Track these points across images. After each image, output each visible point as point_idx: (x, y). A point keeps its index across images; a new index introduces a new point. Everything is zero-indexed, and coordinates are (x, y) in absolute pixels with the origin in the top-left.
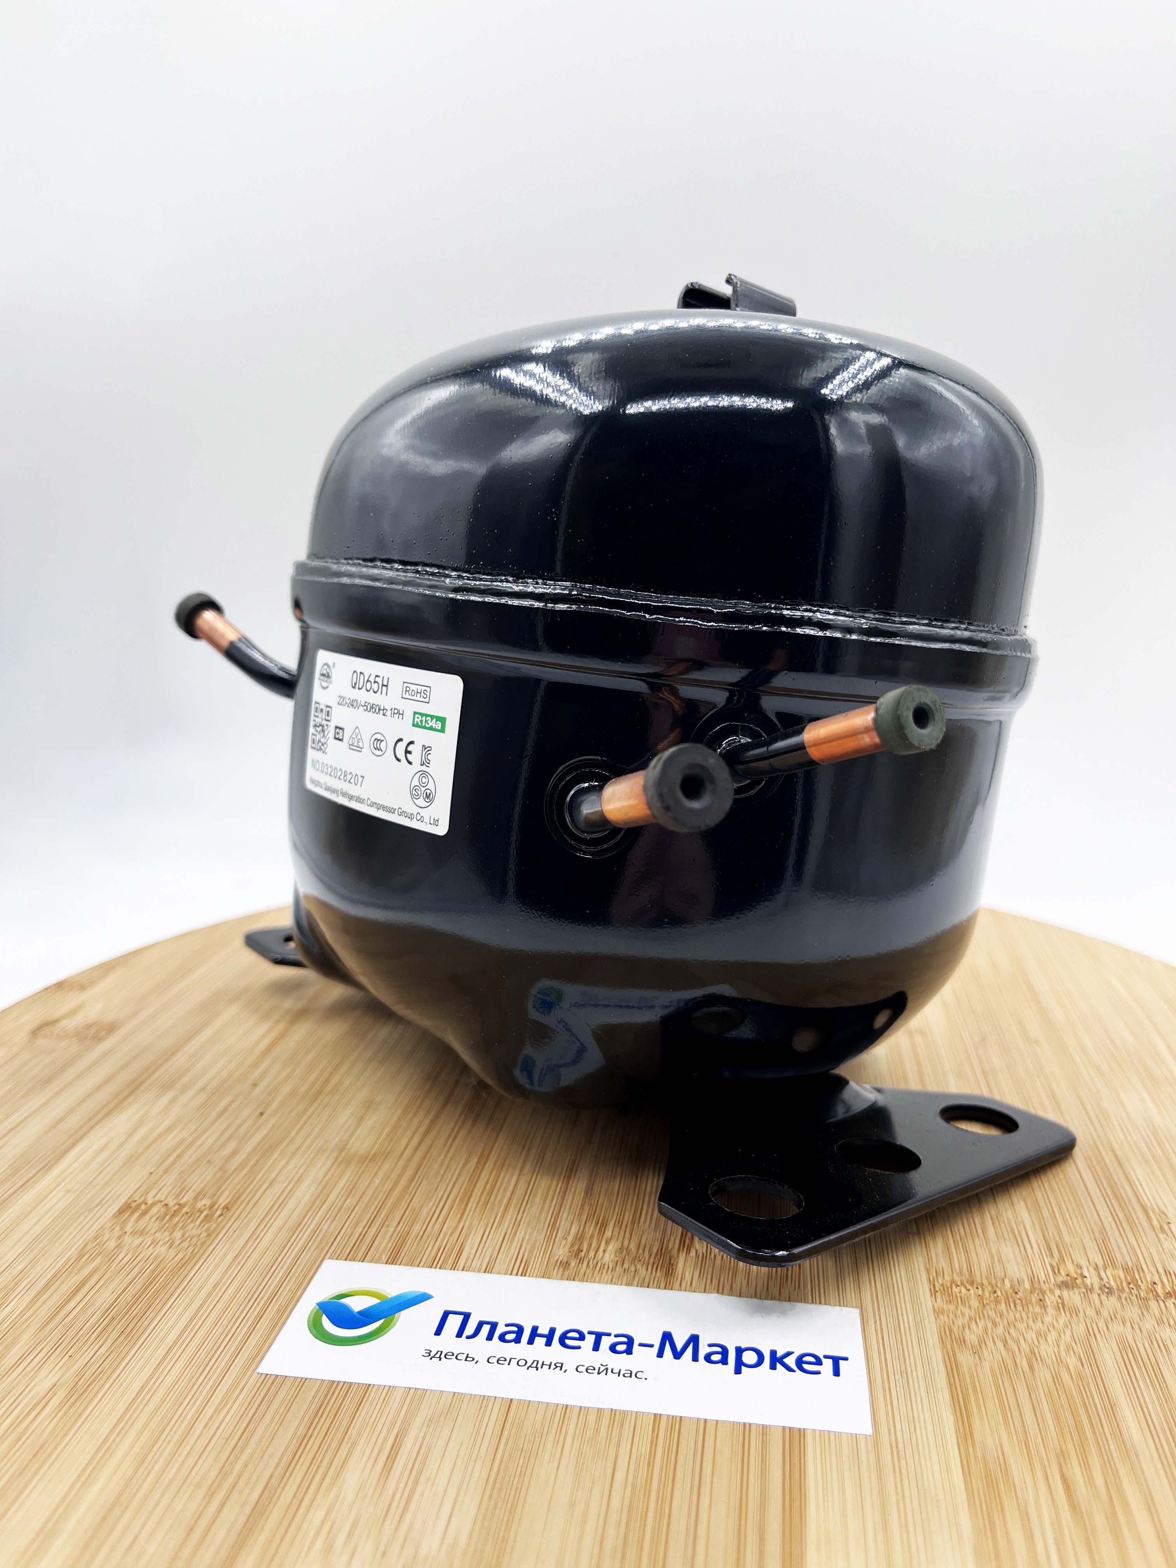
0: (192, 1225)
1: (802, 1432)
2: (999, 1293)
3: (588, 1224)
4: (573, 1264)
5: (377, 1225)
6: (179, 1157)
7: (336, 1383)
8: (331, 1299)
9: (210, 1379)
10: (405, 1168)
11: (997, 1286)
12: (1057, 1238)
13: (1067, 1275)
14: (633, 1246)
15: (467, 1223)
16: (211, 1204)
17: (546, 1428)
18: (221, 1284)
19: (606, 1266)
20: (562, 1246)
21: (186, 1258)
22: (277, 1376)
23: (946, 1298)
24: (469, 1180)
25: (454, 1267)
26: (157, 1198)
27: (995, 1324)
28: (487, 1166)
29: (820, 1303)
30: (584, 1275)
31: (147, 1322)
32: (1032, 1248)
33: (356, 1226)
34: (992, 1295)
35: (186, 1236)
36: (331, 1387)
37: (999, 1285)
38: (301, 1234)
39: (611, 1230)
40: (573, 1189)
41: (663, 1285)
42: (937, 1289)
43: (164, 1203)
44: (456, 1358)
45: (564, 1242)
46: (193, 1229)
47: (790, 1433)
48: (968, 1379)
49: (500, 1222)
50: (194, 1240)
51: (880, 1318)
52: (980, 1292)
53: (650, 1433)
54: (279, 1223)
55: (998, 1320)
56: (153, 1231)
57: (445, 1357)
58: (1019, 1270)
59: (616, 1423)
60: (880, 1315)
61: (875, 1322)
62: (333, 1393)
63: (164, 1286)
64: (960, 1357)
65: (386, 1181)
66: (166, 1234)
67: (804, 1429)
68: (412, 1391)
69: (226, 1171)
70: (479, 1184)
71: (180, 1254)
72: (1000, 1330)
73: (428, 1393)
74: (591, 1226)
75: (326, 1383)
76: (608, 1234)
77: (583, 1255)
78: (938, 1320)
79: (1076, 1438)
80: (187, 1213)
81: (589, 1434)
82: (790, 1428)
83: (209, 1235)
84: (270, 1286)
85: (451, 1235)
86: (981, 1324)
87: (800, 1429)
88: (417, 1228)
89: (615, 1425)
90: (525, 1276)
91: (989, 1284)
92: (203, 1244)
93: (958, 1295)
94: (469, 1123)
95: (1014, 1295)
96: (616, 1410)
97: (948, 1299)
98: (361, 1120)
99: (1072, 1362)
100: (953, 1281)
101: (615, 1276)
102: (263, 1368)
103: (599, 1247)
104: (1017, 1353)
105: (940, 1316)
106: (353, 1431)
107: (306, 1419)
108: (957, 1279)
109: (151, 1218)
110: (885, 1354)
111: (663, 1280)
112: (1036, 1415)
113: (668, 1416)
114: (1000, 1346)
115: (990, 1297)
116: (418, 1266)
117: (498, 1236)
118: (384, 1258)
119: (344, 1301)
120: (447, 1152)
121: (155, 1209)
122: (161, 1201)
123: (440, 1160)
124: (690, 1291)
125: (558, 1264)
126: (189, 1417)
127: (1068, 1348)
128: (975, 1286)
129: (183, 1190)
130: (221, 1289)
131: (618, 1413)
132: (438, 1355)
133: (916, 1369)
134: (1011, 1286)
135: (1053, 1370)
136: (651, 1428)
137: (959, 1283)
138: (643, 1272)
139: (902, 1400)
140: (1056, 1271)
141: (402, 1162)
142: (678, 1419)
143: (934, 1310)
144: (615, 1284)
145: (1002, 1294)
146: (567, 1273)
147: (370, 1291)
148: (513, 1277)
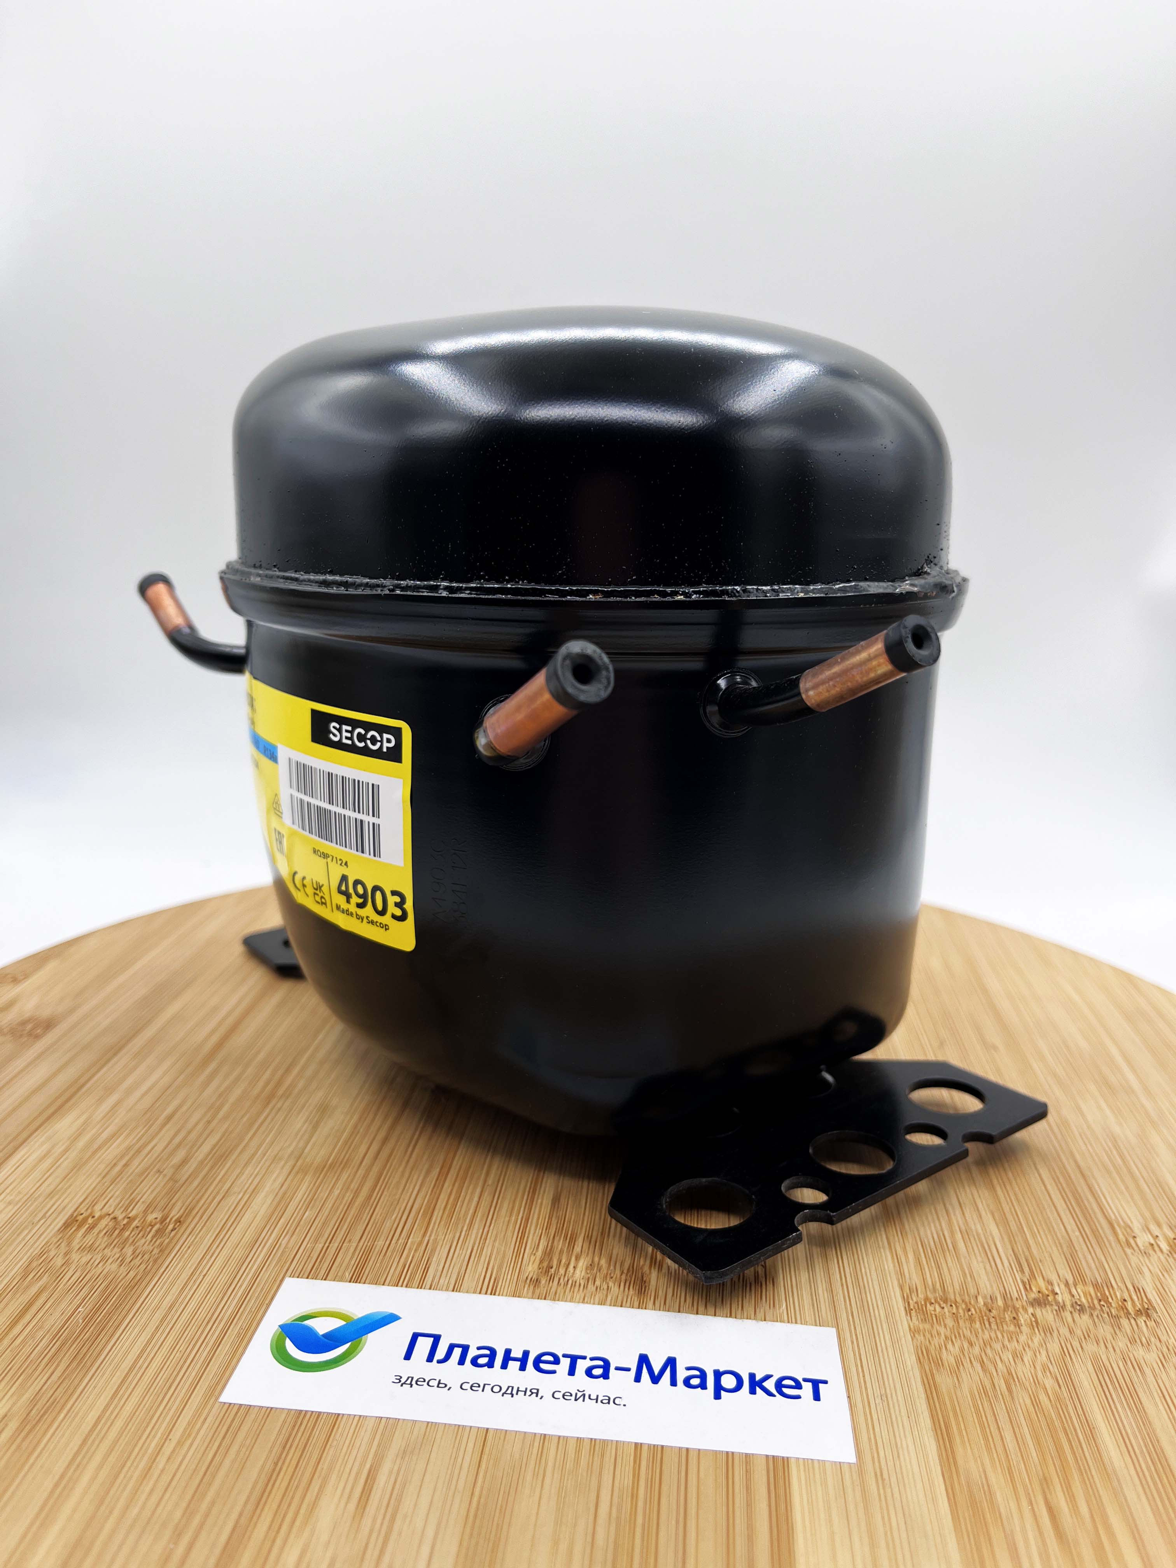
0: (143, 1240)
1: (785, 1461)
2: (973, 1310)
3: (557, 1239)
4: (543, 1282)
5: (338, 1240)
6: (126, 1165)
7: (304, 1413)
8: (294, 1321)
9: (170, 1409)
10: (365, 1177)
11: (970, 1303)
12: (1027, 1253)
13: (1039, 1292)
14: (603, 1262)
15: (432, 1238)
16: (162, 1217)
17: (525, 1460)
18: (177, 1305)
19: (578, 1284)
20: (531, 1263)
21: (139, 1277)
22: (241, 1405)
23: (921, 1316)
24: (432, 1191)
25: (420, 1286)
26: (105, 1210)
27: (971, 1344)
28: (450, 1176)
29: (796, 1323)
30: (556, 1293)
31: (100, 1347)
32: (1002, 1263)
33: (316, 1241)
34: (967, 1315)
35: (138, 1252)
36: (298, 1417)
37: (972, 1302)
38: (260, 1248)
39: (580, 1244)
40: (540, 1201)
41: (636, 1304)
42: (912, 1307)
43: (111, 1216)
44: (428, 1384)
45: (533, 1258)
46: (145, 1244)
47: (774, 1461)
48: (948, 1403)
49: (467, 1236)
50: (146, 1257)
51: (857, 1339)
52: (954, 1311)
53: (632, 1464)
54: (235, 1238)
55: (973, 1339)
56: (103, 1246)
57: (417, 1384)
58: (991, 1286)
59: (596, 1453)
60: (856, 1335)
61: (853, 1343)
62: (301, 1424)
63: (116, 1308)
64: (938, 1379)
65: (346, 1192)
66: (116, 1250)
67: (788, 1458)
68: (383, 1421)
69: (176, 1182)
70: (442, 1196)
71: (131, 1272)
72: (976, 1350)
73: (401, 1422)
74: (559, 1240)
75: (293, 1412)
76: (577, 1249)
77: (553, 1272)
78: (915, 1340)
79: (1057, 1463)
80: (137, 1227)
81: (569, 1465)
82: (773, 1456)
83: (160, 1251)
84: (229, 1307)
85: (416, 1251)
86: (956, 1345)
87: (783, 1458)
88: (380, 1243)
89: (596, 1455)
90: (494, 1294)
91: (963, 1301)
92: (155, 1261)
93: (933, 1313)
94: (429, 1129)
95: (987, 1312)
96: (595, 1439)
97: (922, 1317)
98: (315, 1127)
99: (1049, 1383)
100: (927, 1299)
101: (587, 1295)
102: (226, 1397)
103: (569, 1264)
104: (995, 1374)
105: (916, 1335)
106: (324, 1465)
107: (274, 1452)
108: (930, 1295)
109: (100, 1232)
110: (864, 1376)
111: (636, 1299)
112: (1017, 1440)
113: (649, 1445)
114: (978, 1366)
115: (964, 1316)
116: (383, 1285)
117: (464, 1252)
118: (347, 1275)
119: (308, 1323)
120: (408, 1161)
121: (104, 1222)
122: (109, 1215)
123: (401, 1169)
124: (664, 1310)
125: (528, 1281)
126: (150, 1451)
127: (1045, 1368)
128: (949, 1304)
129: (132, 1202)
130: (177, 1311)
131: (598, 1442)
132: (409, 1382)
133: (896, 1393)
134: (985, 1304)
135: (1031, 1392)
136: (632, 1458)
137: (933, 1301)
138: (615, 1289)
139: (883, 1424)
140: (1028, 1287)
141: (361, 1172)
142: (660, 1449)
143: (910, 1329)
144: (587, 1303)
145: (976, 1312)
146: (537, 1292)
147: (335, 1312)
148: (482, 1297)
